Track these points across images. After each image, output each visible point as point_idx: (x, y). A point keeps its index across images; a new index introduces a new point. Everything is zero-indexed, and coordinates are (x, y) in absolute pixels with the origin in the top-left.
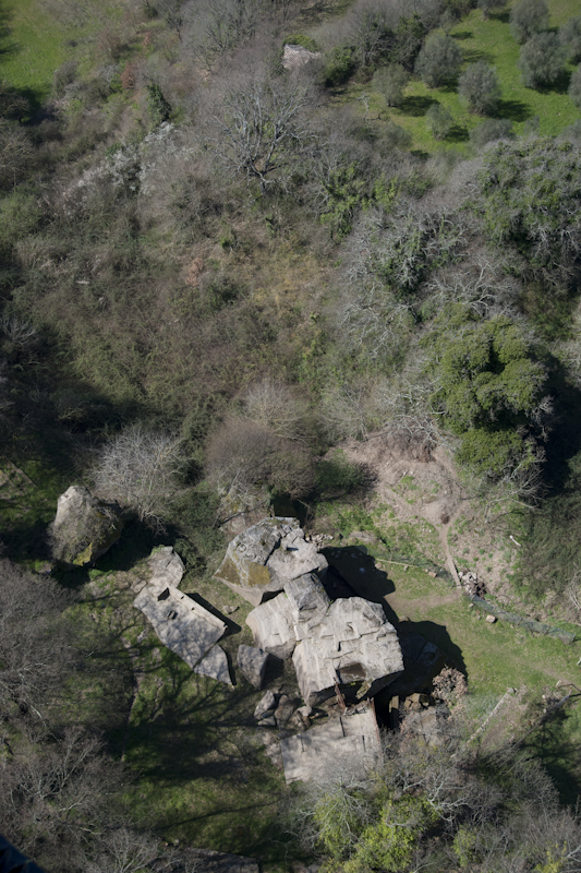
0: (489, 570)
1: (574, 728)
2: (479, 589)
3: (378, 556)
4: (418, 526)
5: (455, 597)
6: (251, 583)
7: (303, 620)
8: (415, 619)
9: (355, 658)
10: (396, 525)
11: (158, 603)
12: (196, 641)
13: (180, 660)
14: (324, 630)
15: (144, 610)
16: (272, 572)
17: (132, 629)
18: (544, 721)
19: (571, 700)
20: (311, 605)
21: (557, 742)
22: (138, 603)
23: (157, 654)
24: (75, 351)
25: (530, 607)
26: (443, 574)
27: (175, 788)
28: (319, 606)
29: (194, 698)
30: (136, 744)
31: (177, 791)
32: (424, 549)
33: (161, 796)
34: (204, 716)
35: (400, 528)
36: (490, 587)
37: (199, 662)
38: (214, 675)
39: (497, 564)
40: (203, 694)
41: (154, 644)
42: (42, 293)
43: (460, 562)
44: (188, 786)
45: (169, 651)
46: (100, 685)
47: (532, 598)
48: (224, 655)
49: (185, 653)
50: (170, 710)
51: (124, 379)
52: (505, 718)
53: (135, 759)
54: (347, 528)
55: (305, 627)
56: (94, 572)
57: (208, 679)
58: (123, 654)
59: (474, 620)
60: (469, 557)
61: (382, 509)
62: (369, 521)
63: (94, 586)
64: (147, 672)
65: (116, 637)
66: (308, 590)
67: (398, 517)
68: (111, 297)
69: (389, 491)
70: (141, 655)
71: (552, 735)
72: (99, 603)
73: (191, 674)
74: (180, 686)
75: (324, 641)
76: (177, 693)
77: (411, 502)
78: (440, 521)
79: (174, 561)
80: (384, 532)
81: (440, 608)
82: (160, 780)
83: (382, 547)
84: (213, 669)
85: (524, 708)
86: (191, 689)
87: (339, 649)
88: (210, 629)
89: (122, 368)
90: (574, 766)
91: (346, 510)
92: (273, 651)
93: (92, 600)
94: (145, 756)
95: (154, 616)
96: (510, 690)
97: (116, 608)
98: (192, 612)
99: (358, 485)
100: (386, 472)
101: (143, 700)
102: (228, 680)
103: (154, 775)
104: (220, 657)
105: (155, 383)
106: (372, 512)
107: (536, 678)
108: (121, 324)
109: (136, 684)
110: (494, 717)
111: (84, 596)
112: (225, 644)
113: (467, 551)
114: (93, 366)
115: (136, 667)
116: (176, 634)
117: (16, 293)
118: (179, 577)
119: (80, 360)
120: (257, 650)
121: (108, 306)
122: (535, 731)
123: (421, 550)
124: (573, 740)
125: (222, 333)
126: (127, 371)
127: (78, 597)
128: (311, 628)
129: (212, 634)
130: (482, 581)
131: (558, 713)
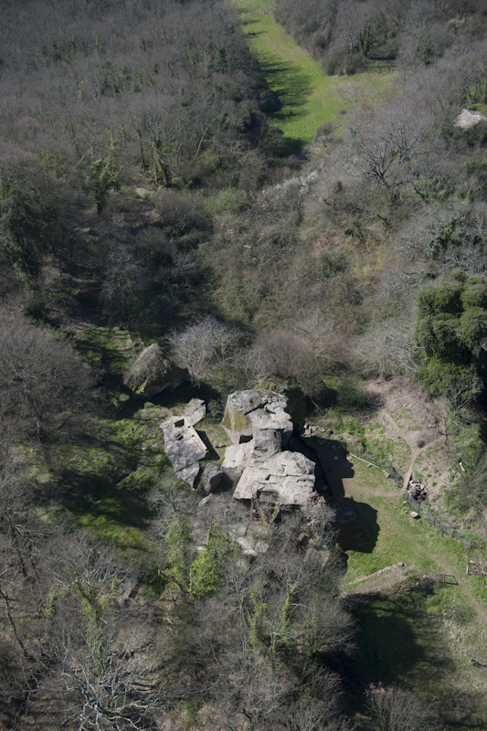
0: (434, 484)
1: (435, 604)
2: (419, 494)
3: (353, 452)
4: (398, 444)
5: (396, 494)
6: (236, 427)
7: (254, 456)
8: (357, 499)
9: (275, 488)
10: (381, 439)
11: (175, 428)
12: (186, 456)
13: (170, 465)
14: (265, 466)
15: (164, 430)
16: (249, 422)
17: (151, 440)
18: (412, 590)
19: (443, 584)
20: (264, 448)
21: (415, 607)
22: (163, 425)
23: (158, 458)
24: (220, 286)
25: (453, 517)
26: (396, 476)
27: (118, 526)
28: (269, 450)
30: (111, 497)
31: (118, 528)
32: (393, 461)
33: (107, 527)
35: (384, 442)
36: (430, 497)
37: (181, 470)
38: (184, 479)
39: (440, 481)
41: (160, 451)
42: (218, 248)
43: (417, 476)
44: (127, 528)
45: (167, 458)
46: (109, 458)
47: (457, 510)
48: (198, 469)
49: (176, 462)
50: (145, 488)
51: (241, 308)
52: (384, 580)
53: (106, 504)
54: (341, 430)
55: (254, 460)
56: (148, 404)
57: (181, 480)
58: (138, 452)
59: (402, 513)
60: (425, 474)
61: (376, 426)
62: (362, 431)
63: (144, 412)
64: (146, 466)
65: (139, 441)
66: (267, 438)
67: (386, 434)
68: (262, 259)
69: (388, 416)
70: (149, 456)
71: (413, 600)
72: (142, 422)
73: (172, 475)
74: (161, 479)
75: (260, 472)
76: (157, 482)
77: (400, 427)
78: (416, 445)
79: (201, 409)
80: (369, 442)
81: (380, 498)
82: (112, 519)
83: (360, 447)
84: (187, 475)
85: (405, 578)
86: (167, 483)
87: (268, 479)
88: (198, 451)
89: (244, 302)
90: (419, 627)
91: (347, 419)
92: (227, 472)
93: (139, 419)
94: (112, 505)
95: (168, 435)
96: (401, 564)
97: (150, 427)
98: (192, 439)
99: (368, 406)
100: (391, 402)
101: (132, 477)
102: (191, 483)
103: (111, 516)
104: (195, 470)
105: (262, 315)
106: (368, 426)
107: (427, 564)
108: (259, 277)
109: (135, 469)
110: (376, 577)
111: (135, 415)
112: (203, 464)
113: (425, 469)
114: (224, 296)
115: (141, 461)
116: (176, 449)
117: (200, 246)
118: (198, 420)
119: (218, 291)
120: (216, 467)
121: (257, 264)
122: (401, 593)
123: (391, 460)
124: (429, 610)
125: (323, 292)
126: (246, 304)
127: (132, 415)
128: (256, 462)
129: (198, 455)
130: (426, 491)
131: (427, 588)
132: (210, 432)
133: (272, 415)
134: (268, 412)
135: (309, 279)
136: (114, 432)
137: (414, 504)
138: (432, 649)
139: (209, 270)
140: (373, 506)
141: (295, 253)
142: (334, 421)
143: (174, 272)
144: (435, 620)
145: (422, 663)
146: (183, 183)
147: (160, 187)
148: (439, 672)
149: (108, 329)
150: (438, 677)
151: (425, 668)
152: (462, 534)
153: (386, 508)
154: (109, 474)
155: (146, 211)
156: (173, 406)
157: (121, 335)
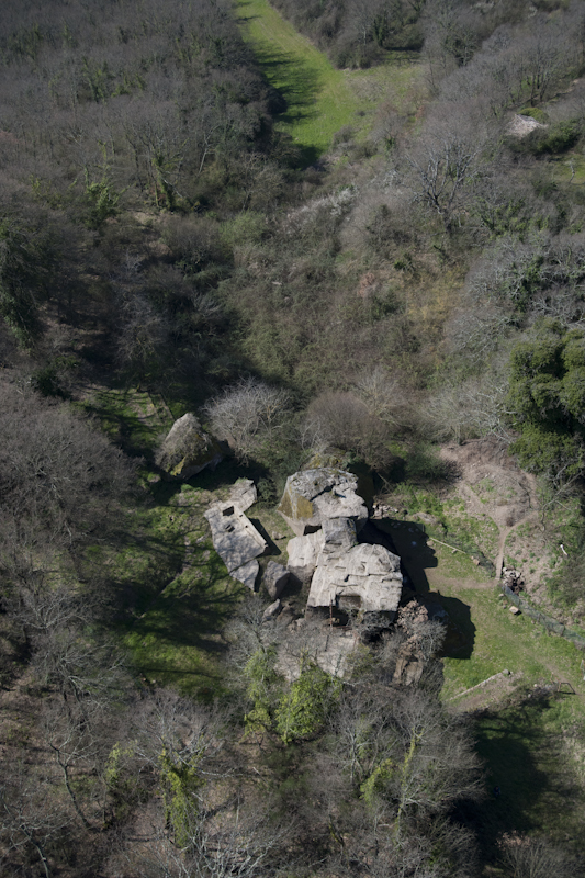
0: (532, 571)
1: (552, 719)
2: (515, 584)
3: (433, 535)
4: (483, 523)
5: (489, 585)
6: (299, 515)
7: (326, 551)
8: (444, 593)
9: (357, 591)
10: (463, 517)
11: (222, 518)
12: (240, 552)
13: (222, 563)
14: (341, 563)
15: (210, 520)
16: (315, 509)
17: (195, 533)
18: (524, 703)
19: (559, 695)
20: (338, 541)
21: (530, 725)
22: (207, 514)
23: (207, 555)
24: (250, 333)
25: (559, 611)
26: (486, 563)
27: (171, 646)
28: (344, 544)
29: (220, 593)
30: (158, 609)
31: (172, 649)
32: (480, 543)
33: (158, 648)
34: (222, 608)
35: (466, 521)
36: (529, 587)
37: (236, 569)
38: (242, 580)
39: (539, 568)
40: (229, 593)
41: (208, 547)
42: (242, 286)
43: (509, 561)
44: (182, 648)
45: (217, 555)
46: (149, 559)
47: (563, 602)
48: (257, 568)
49: (229, 559)
50: (197, 595)
51: (279, 360)
52: (489, 692)
53: (153, 618)
54: (415, 509)
55: (327, 557)
56: (186, 486)
57: (238, 582)
58: (181, 549)
59: (499, 608)
60: (519, 558)
61: (455, 502)
62: (439, 509)
63: (181, 497)
64: (193, 566)
65: (180, 535)
66: (340, 529)
67: (468, 511)
68: (296, 298)
69: (467, 489)
70: (195, 552)
71: (527, 716)
72: (180, 509)
73: (226, 576)
74: (214, 581)
75: (336, 571)
76: (209, 586)
77: (484, 502)
78: (505, 522)
79: (250, 491)
80: (449, 521)
81: (471, 591)
82: (163, 637)
83: (440, 529)
84: (244, 576)
85: (514, 689)
86: (222, 586)
87: (346, 580)
88: (255, 545)
89: (280, 352)
90: (537, 749)
91: (421, 495)
92: (295, 571)
93: (177, 506)
94: (160, 619)
95: (216, 526)
96: (506, 671)
97: (192, 515)
98: (245, 529)
99: (443, 477)
100: (470, 472)
101: (179, 582)
102: (252, 586)
103: (160, 633)
104: (253, 569)
105: (304, 368)
106: (445, 502)
107: (536, 669)
108: (295, 320)
109: (180, 571)
110: (479, 689)
111: (171, 501)
112: (263, 561)
113: (519, 553)
114: (257, 346)
115: (186, 560)
116: (227, 543)
117: (221, 283)
118: (249, 505)
119: (249, 339)
120: (281, 566)
121: (290, 304)
122: (512, 708)
123: (477, 542)
124: (546, 727)
125: (374, 338)
126: (284, 355)
127: (167, 501)
128: (330, 559)
129: (255, 550)
130: (522, 579)
131: (541, 701)
132: (265, 519)
133: (342, 500)
134: (337, 495)
135: (355, 322)
136: (148, 524)
137: (511, 596)
138: (556, 776)
139: (234, 313)
140: (464, 601)
141: (334, 291)
142: (407, 497)
143: (195, 318)
144: (554, 739)
145: (547, 794)
146: (189, 205)
147: (162, 211)
148: (568, 803)
149: (122, 392)
150: (568, 810)
151: (551, 799)
152: (573, 631)
153: (480, 603)
154: (152, 580)
155: (149, 241)
156: (216, 488)
157: (139, 398)
